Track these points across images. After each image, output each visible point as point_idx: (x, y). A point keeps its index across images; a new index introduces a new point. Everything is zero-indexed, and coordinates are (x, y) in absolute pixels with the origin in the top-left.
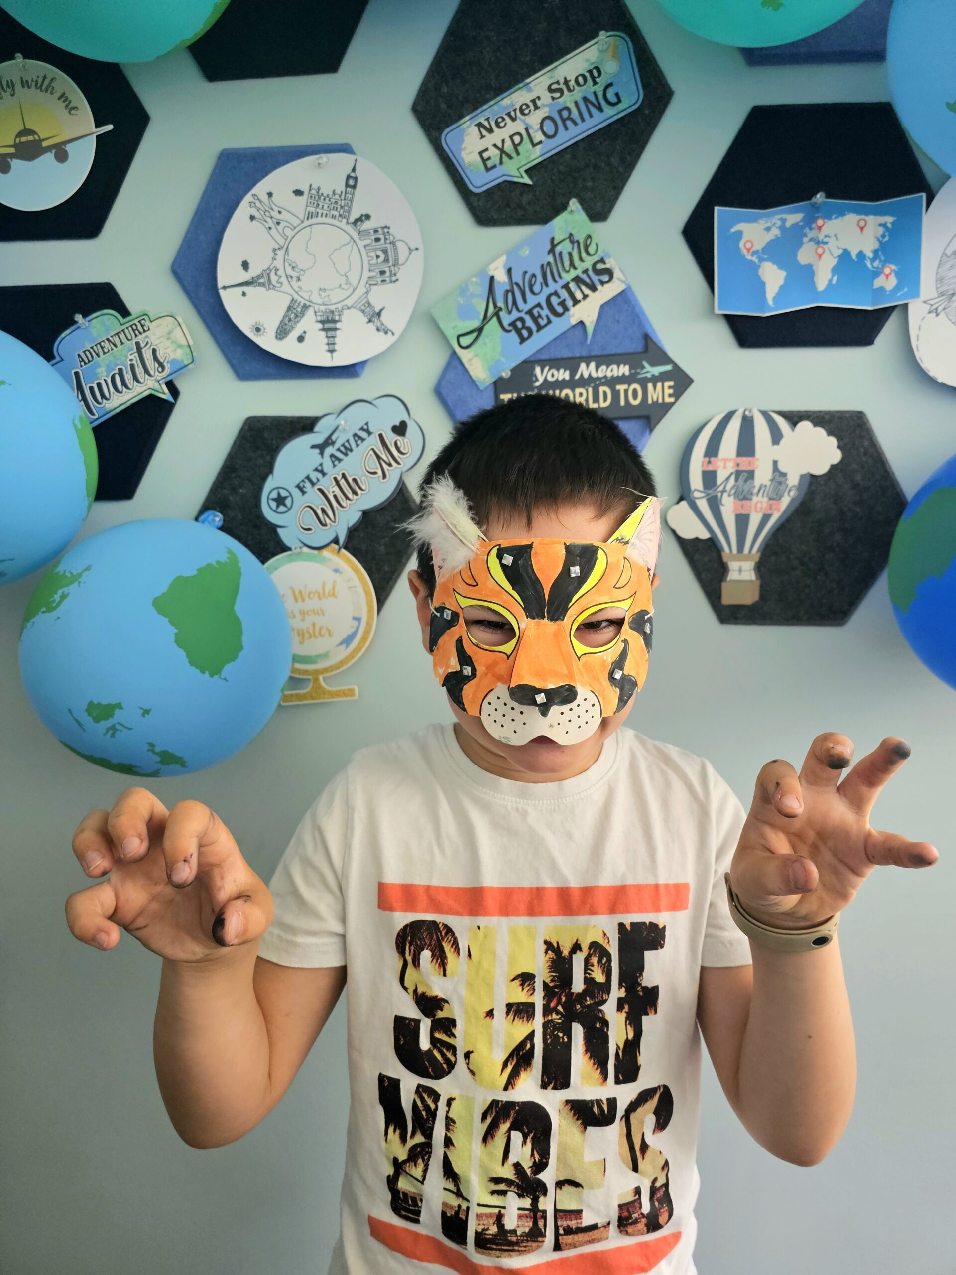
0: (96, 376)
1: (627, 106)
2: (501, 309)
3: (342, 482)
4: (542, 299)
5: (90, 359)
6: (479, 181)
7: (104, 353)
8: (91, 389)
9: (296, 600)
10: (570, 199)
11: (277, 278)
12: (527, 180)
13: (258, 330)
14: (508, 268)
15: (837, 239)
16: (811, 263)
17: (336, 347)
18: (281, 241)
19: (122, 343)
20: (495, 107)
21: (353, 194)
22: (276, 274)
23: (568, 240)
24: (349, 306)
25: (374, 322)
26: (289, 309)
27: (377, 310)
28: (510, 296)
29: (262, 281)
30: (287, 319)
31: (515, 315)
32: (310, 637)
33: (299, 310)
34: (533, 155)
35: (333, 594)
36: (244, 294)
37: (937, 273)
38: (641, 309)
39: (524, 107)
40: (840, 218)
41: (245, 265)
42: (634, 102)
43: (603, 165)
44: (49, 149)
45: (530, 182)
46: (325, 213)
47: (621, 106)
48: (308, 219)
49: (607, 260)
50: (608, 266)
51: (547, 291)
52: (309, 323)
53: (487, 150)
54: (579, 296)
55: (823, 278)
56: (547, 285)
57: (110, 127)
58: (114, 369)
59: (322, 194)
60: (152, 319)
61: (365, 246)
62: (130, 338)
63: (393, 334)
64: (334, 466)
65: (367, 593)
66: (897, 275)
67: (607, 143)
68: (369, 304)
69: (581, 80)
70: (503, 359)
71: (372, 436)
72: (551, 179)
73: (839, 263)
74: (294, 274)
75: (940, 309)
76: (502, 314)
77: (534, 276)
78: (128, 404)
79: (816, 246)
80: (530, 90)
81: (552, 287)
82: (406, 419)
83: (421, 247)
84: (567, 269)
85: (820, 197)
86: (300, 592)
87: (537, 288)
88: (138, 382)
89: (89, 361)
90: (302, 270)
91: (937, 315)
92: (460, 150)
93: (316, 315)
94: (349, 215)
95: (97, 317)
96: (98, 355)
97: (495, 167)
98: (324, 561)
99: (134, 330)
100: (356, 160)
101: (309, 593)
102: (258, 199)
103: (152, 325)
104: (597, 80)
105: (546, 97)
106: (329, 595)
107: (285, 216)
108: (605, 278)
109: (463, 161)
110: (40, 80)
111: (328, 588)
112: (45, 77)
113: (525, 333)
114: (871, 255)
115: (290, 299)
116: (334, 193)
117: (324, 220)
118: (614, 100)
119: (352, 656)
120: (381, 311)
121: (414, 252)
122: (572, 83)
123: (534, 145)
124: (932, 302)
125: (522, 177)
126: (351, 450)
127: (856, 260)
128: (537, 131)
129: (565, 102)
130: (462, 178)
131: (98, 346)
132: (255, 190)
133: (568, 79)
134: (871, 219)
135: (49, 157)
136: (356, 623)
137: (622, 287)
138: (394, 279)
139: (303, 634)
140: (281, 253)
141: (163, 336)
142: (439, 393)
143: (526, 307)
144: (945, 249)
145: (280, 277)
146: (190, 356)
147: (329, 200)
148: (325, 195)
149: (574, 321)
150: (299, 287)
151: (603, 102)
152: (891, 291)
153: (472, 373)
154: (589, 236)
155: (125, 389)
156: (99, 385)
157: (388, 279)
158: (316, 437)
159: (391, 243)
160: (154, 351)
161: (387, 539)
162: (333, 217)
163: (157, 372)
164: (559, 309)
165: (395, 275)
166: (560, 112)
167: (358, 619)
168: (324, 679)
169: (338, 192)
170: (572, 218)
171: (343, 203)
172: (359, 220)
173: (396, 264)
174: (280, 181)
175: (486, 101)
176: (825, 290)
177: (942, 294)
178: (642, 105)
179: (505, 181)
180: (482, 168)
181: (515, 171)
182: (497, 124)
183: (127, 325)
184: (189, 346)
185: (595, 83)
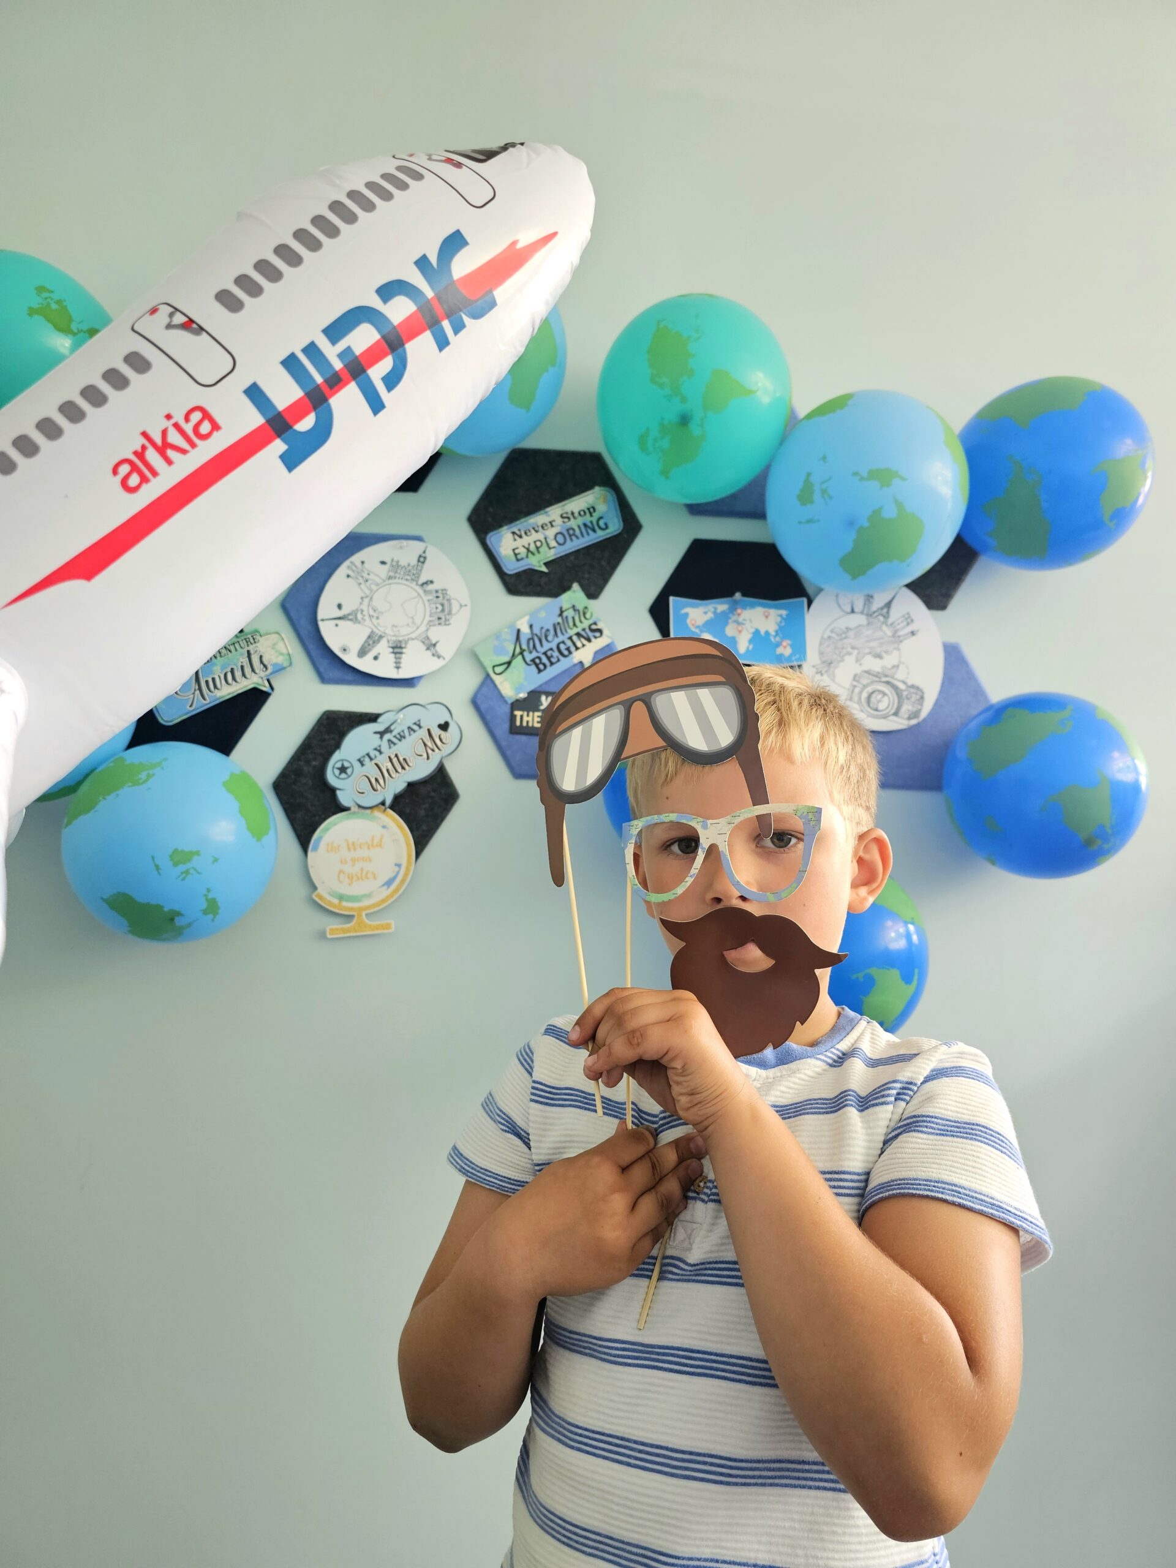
0: (212, 672)
1: (611, 531)
2: (524, 650)
3: (395, 760)
4: (554, 645)
6: (511, 567)
9: (349, 849)
10: (572, 583)
11: (361, 616)
12: (544, 569)
13: (345, 650)
14: (530, 624)
15: (751, 622)
16: (735, 636)
17: (402, 665)
18: (368, 592)
19: (236, 650)
20: (525, 524)
21: (422, 567)
22: (362, 613)
23: (572, 609)
24: (414, 637)
25: (430, 650)
26: (369, 637)
27: (434, 642)
28: (531, 642)
29: (350, 617)
30: (366, 645)
31: (535, 654)
32: (358, 878)
33: (377, 638)
34: (551, 555)
35: (380, 845)
36: (337, 625)
39: (544, 525)
40: (752, 609)
41: (340, 606)
42: (616, 529)
43: (596, 564)
45: (546, 571)
46: (401, 577)
47: (608, 531)
48: (388, 580)
49: (598, 623)
50: (599, 627)
51: (557, 641)
52: (383, 648)
53: (517, 548)
54: (579, 644)
55: (743, 645)
56: (557, 636)
58: (228, 668)
59: (400, 565)
60: (262, 635)
61: (428, 600)
62: (243, 647)
63: (444, 659)
64: (390, 748)
65: (408, 845)
66: (792, 646)
67: (599, 552)
68: (428, 638)
70: (526, 683)
71: (422, 730)
72: (561, 570)
73: (753, 637)
74: (375, 615)
75: (823, 672)
76: (526, 654)
77: (548, 630)
78: (236, 693)
79: (738, 625)
81: (561, 638)
82: (448, 719)
83: (469, 604)
84: (571, 627)
85: (738, 595)
86: (353, 844)
87: (550, 638)
88: (246, 678)
90: (380, 612)
92: (500, 547)
93: (388, 642)
94: (418, 580)
96: (216, 658)
97: (522, 559)
98: (374, 820)
99: (247, 642)
100: (427, 547)
101: (361, 845)
102: (354, 565)
103: (261, 639)
104: (593, 514)
105: (559, 521)
106: (377, 846)
107: (372, 576)
108: (597, 634)
109: (500, 552)
111: (376, 841)
113: (541, 667)
114: (774, 634)
115: (370, 631)
116: (409, 565)
117: (400, 581)
118: (604, 527)
119: (391, 895)
120: (436, 643)
121: (464, 608)
122: (576, 514)
123: (550, 548)
124: (817, 667)
125: (541, 567)
126: (404, 737)
127: (764, 636)
128: (552, 540)
129: (571, 525)
130: (499, 564)
132: (352, 559)
133: (573, 511)
134: (773, 612)
136: (397, 869)
137: (609, 641)
138: (447, 623)
139: (352, 878)
140: (366, 601)
141: (269, 647)
142: (475, 703)
143: (543, 651)
144: (823, 633)
145: (364, 616)
146: (288, 661)
147: (405, 570)
148: (402, 566)
149: (576, 661)
150: (378, 623)
151: (596, 528)
152: (788, 656)
153: (502, 692)
154: (586, 608)
155: (234, 683)
156: (213, 679)
157: (443, 623)
158: (379, 726)
159: (447, 600)
160: (261, 657)
161: (426, 805)
162: (407, 580)
163: (261, 672)
164: (566, 653)
165: (448, 620)
166: (568, 530)
167: (399, 865)
168: (366, 915)
169: (412, 564)
170: (575, 595)
171: (415, 572)
172: (426, 583)
173: (450, 613)
174: (370, 555)
175: (518, 519)
176: (744, 653)
177: (824, 662)
178: (622, 531)
179: (529, 569)
180: (513, 558)
181: (537, 563)
182: (526, 533)
183: (243, 638)
184: (289, 655)
185: (591, 515)
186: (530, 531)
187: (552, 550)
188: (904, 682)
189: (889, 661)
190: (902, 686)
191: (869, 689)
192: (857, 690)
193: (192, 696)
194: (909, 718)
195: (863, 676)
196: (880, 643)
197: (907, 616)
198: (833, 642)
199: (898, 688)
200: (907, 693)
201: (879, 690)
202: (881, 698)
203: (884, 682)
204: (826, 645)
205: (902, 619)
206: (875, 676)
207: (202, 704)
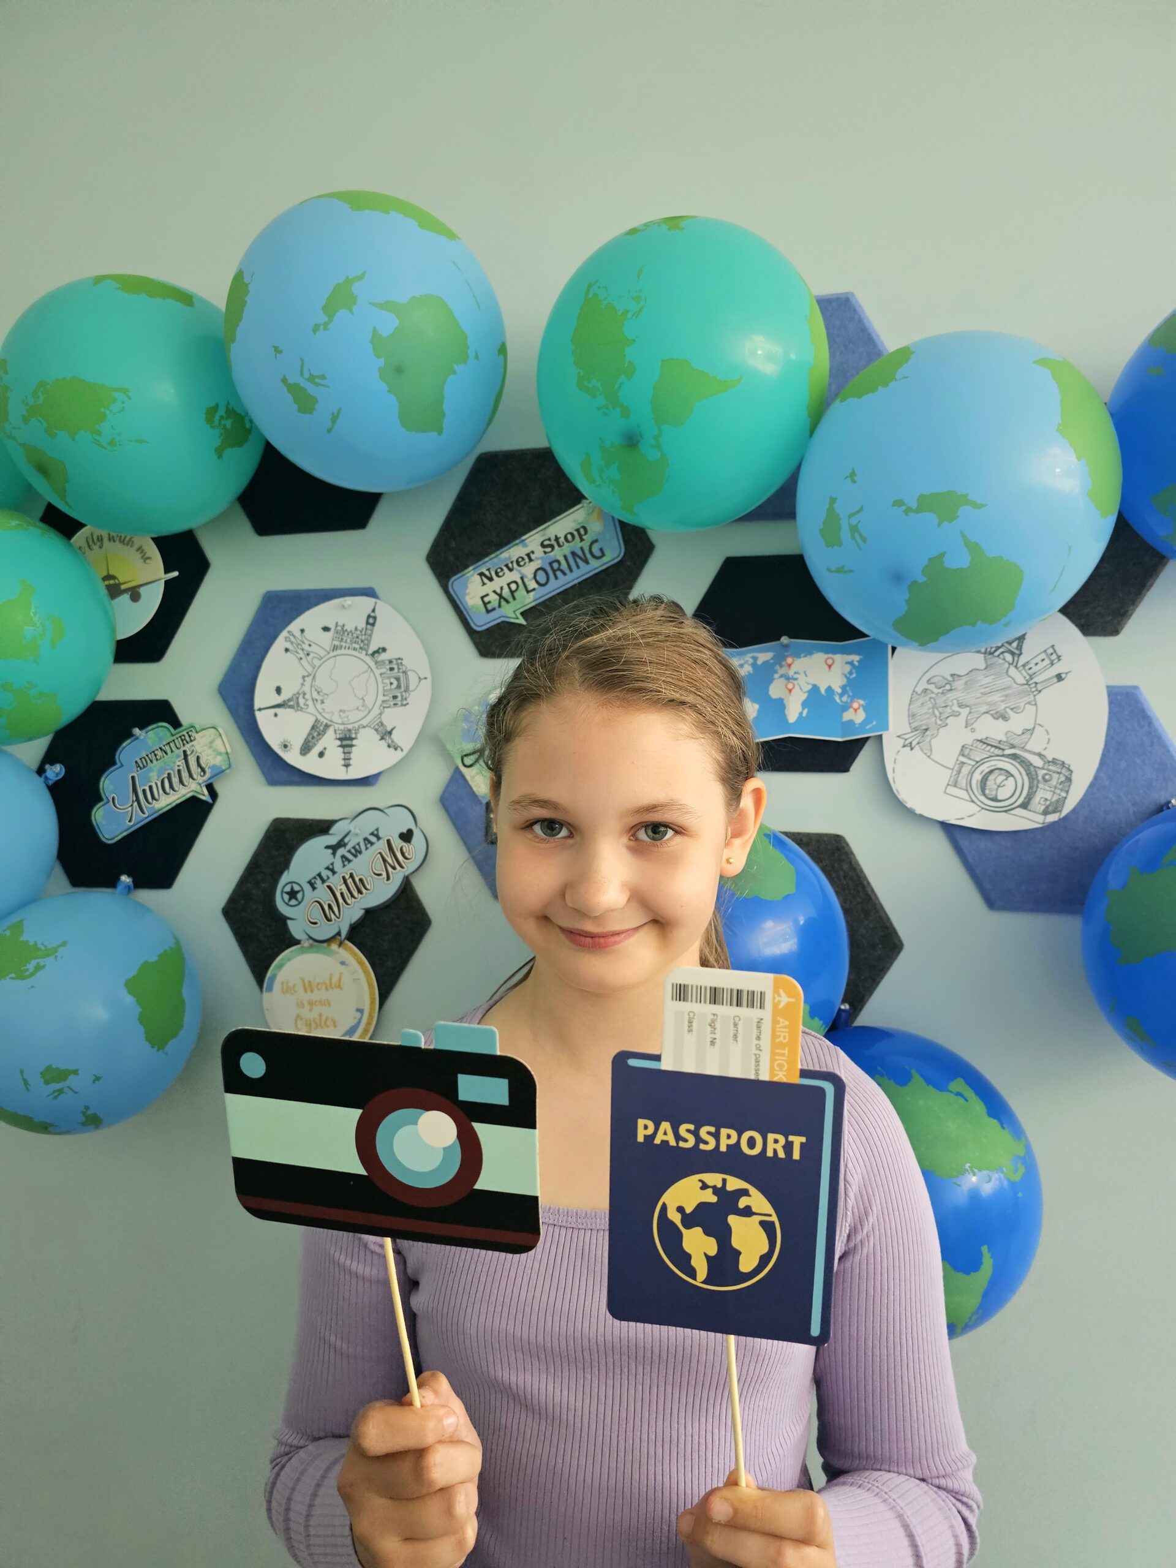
1: (610, 559)
6: (482, 621)
7: (157, 760)
8: (144, 791)
9: (306, 991)
11: (304, 701)
13: (285, 746)
15: (806, 676)
16: (783, 697)
17: (351, 762)
18: (310, 669)
19: (172, 751)
20: (495, 560)
21: (372, 631)
22: (304, 698)
24: (365, 725)
25: (385, 740)
26: (313, 727)
27: (389, 729)
29: (291, 703)
30: (311, 736)
32: (317, 1027)
33: (322, 728)
34: (528, 600)
35: (339, 986)
36: (276, 715)
37: (909, 710)
39: (520, 560)
40: (809, 656)
41: (278, 690)
42: (616, 556)
44: (126, 591)
46: (348, 645)
52: (329, 741)
55: (794, 710)
57: (176, 574)
58: (163, 774)
59: (346, 630)
60: (198, 730)
61: (381, 674)
62: (178, 746)
63: (402, 750)
65: (371, 988)
66: (865, 709)
68: (382, 724)
69: (569, 537)
73: (808, 697)
74: (319, 698)
75: (914, 744)
78: (174, 804)
79: (786, 682)
80: (526, 546)
83: (429, 676)
85: (785, 638)
86: (310, 982)
88: (183, 785)
89: (144, 766)
90: (326, 695)
91: (912, 749)
92: (465, 594)
93: (336, 733)
94: (368, 648)
95: (153, 729)
96: (151, 761)
97: (494, 609)
98: (331, 954)
99: (182, 740)
101: (318, 984)
102: (293, 635)
103: (197, 736)
104: (584, 537)
105: (539, 552)
106: (336, 987)
107: (314, 648)
109: (466, 601)
110: (123, 536)
111: (335, 979)
114: (840, 691)
115: (314, 719)
117: (347, 652)
118: (597, 553)
120: (392, 730)
121: (423, 681)
122: (562, 540)
124: (906, 737)
127: (825, 695)
128: (531, 580)
129: (555, 556)
132: (289, 628)
133: (558, 536)
134: (839, 658)
135: (126, 597)
136: (356, 1017)
138: (405, 702)
139: (310, 1025)
140: (309, 680)
141: (205, 745)
142: (444, 802)
144: (915, 687)
145: (307, 700)
146: (227, 762)
147: (352, 636)
148: (349, 630)
150: (323, 709)
152: (859, 724)
153: (474, 789)
155: (172, 791)
156: (151, 788)
157: (399, 703)
158: (331, 839)
159: (403, 672)
160: (198, 758)
161: (390, 936)
162: (355, 649)
163: (199, 777)
165: (406, 699)
167: (361, 1011)
169: (360, 628)
171: (363, 638)
172: (377, 652)
173: (407, 690)
174: (311, 621)
175: (487, 555)
176: (796, 722)
177: (916, 729)
178: (623, 557)
179: (503, 622)
180: (483, 610)
181: (512, 613)
182: (497, 574)
183: (178, 736)
184: (227, 753)
185: (582, 540)
186: (502, 570)
187: (532, 594)
188: (1040, 755)
189: (1018, 723)
190: (1037, 762)
191: (985, 768)
192: (966, 770)
193: (130, 809)
194: (1045, 813)
195: (976, 747)
196: (1006, 696)
197: (1050, 651)
198: (931, 698)
199: (1031, 764)
200: (1045, 772)
201: (1000, 769)
202: (1003, 781)
203: (1009, 756)
204: (919, 703)
205: (1043, 656)
206: (996, 747)
207: (140, 818)
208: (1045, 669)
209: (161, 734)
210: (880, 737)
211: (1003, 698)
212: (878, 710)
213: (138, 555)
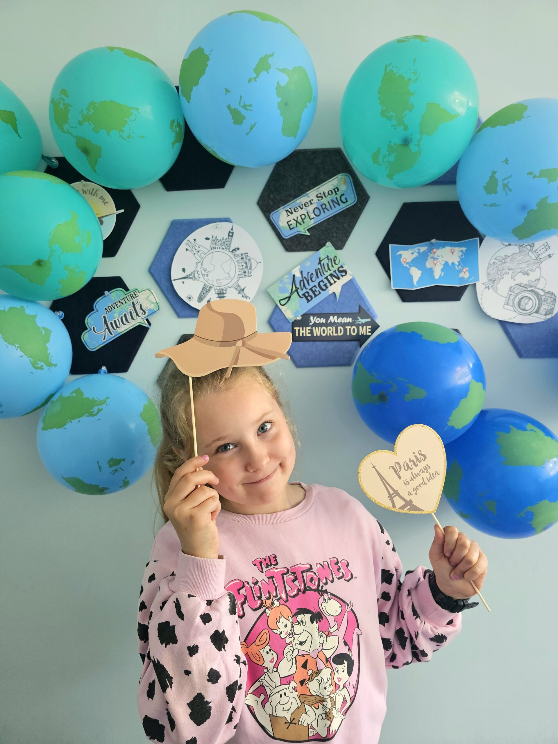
0: (114, 318)
1: (350, 203)
2: (298, 288)
4: (316, 283)
5: (111, 310)
6: (287, 234)
7: (117, 307)
8: (111, 323)
10: (327, 241)
11: (198, 275)
13: (190, 298)
14: (301, 271)
15: (442, 257)
16: (432, 267)
18: (200, 259)
19: (126, 303)
20: (294, 204)
21: (231, 239)
22: (197, 274)
23: (326, 259)
24: (230, 286)
25: (241, 293)
26: (203, 288)
27: (242, 288)
28: (302, 282)
29: (191, 276)
30: (202, 293)
31: (305, 290)
33: (208, 289)
34: (311, 223)
36: (183, 283)
37: (487, 272)
38: (359, 286)
39: (306, 203)
40: (443, 248)
41: (184, 270)
42: (353, 202)
43: (341, 227)
45: (309, 234)
46: (219, 247)
47: (348, 203)
48: (211, 250)
49: (344, 266)
50: (344, 269)
51: (318, 280)
52: (212, 295)
53: (290, 221)
54: (332, 282)
55: (437, 273)
56: (318, 278)
57: (123, 211)
58: (122, 314)
59: (218, 239)
60: (139, 292)
61: (237, 261)
62: (129, 300)
63: (250, 298)
66: (469, 271)
67: (343, 218)
68: (239, 286)
69: (330, 193)
70: (300, 310)
72: (318, 233)
73: (444, 267)
74: (205, 273)
75: (490, 287)
76: (299, 291)
77: (312, 274)
78: (129, 330)
79: (433, 260)
80: (309, 197)
81: (321, 278)
83: (262, 262)
84: (327, 270)
85: (433, 241)
87: (314, 279)
88: (133, 319)
89: (110, 311)
90: (209, 272)
91: (489, 289)
92: (279, 221)
93: (215, 291)
94: (230, 248)
95: (114, 292)
96: (114, 308)
97: (294, 228)
99: (131, 297)
100: (233, 225)
102: (190, 242)
103: (139, 294)
104: (337, 193)
105: (315, 200)
107: (201, 249)
108: (344, 274)
109: (280, 225)
110: (91, 191)
112: (93, 189)
113: (309, 298)
114: (457, 264)
115: (204, 284)
116: (223, 239)
117: (218, 250)
118: (345, 201)
120: (244, 288)
121: (259, 264)
122: (326, 194)
123: (310, 219)
124: (486, 284)
125: (306, 232)
127: (451, 266)
128: (312, 213)
129: (323, 201)
130: (279, 233)
131: (115, 304)
132: (187, 238)
133: (325, 192)
134: (457, 249)
137: (351, 277)
138: (250, 275)
140: (199, 264)
141: (145, 299)
142: (270, 321)
143: (309, 287)
144: (490, 261)
146: (157, 307)
147: (221, 242)
148: (219, 239)
149: (330, 292)
150: (208, 279)
151: (340, 202)
152: (466, 279)
153: (286, 316)
154: (336, 257)
155: (127, 323)
156: (115, 321)
157: (247, 275)
159: (248, 260)
160: (141, 306)
162: (223, 249)
163: (142, 315)
164: (324, 288)
165: (250, 273)
166: (321, 206)
169: (225, 238)
170: (328, 249)
171: (227, 243)
172: (234, 250)
173: (251, 268)
174: (199, 234)
175: (289, 201)
176: (438, 278)
177: (490, 280)
178: (356, 203)
179: (298, 234)
180: (288, 228)
181: (303, 230)
182: (295, 210)
183: (128, 294)
184: (157, 303)
185: (336, 194)
186: (297, 208)
187: (313, 220)
188: (542, 290)
189: (533, 276)
190: (541, 293)
191: (520, 296)
192: (512, 297)
193: (104, 332)
194: (546, 314)
195: (516, 287)
196: (528, 265)
197: (546, 244)
198: (496, 266)
199: (539, 294)
200: (545, 297)
201: (526, 297)
202: (527, 302)
203: (530, 291)
204: (491, 268)
205: (543, 247)
206: (524, 287)
207: (109, 338)
208: (543, 253)
209: (119, 294)
210: (475, 285)
211: (527, 266)
212: (474, 272)
213: (101, 201)
